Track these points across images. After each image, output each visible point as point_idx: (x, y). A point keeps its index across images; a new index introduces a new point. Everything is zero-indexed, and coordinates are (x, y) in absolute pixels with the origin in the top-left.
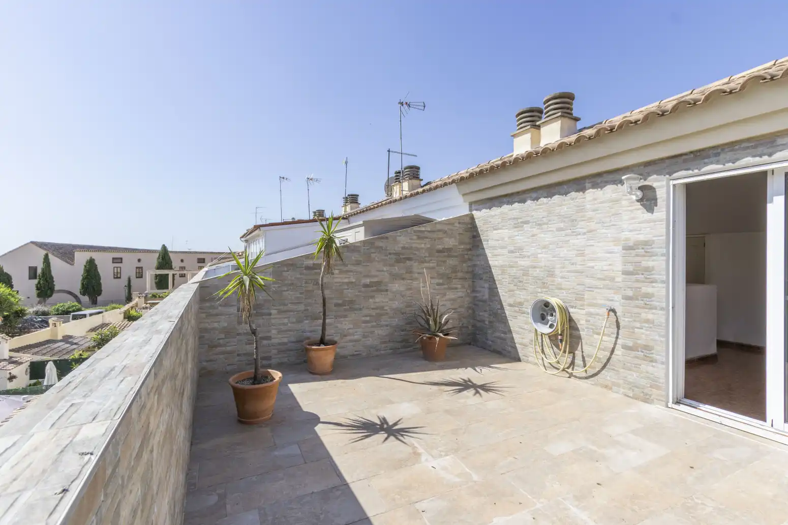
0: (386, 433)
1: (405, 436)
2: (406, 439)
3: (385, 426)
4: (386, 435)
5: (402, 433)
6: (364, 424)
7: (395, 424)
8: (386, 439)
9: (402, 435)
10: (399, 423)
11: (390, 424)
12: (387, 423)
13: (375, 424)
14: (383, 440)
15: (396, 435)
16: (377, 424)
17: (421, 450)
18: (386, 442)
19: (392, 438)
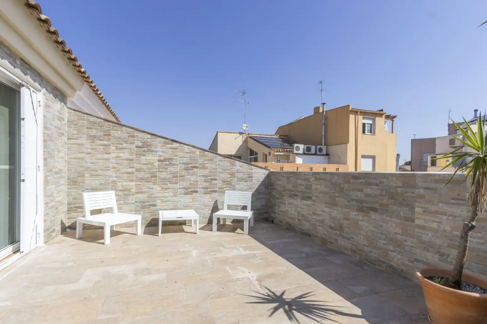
0: (284, 299)
1: (267, 294)
2: (266, 292)
3: (286, 307)
4: (284, 297)
5: (270, 298)
6: (311, 312)
7: (276, 309)
8: (283, 294)
9: (269, 296)
10: (272, 311)
11: (281, 310)
12: (286, 311)
13: (299, 310)
14: (286, 293)
15: (274, 296)
16: (295, 310)
17: (256, 283)
18: (282, 291)
19: (278, 294)
